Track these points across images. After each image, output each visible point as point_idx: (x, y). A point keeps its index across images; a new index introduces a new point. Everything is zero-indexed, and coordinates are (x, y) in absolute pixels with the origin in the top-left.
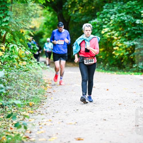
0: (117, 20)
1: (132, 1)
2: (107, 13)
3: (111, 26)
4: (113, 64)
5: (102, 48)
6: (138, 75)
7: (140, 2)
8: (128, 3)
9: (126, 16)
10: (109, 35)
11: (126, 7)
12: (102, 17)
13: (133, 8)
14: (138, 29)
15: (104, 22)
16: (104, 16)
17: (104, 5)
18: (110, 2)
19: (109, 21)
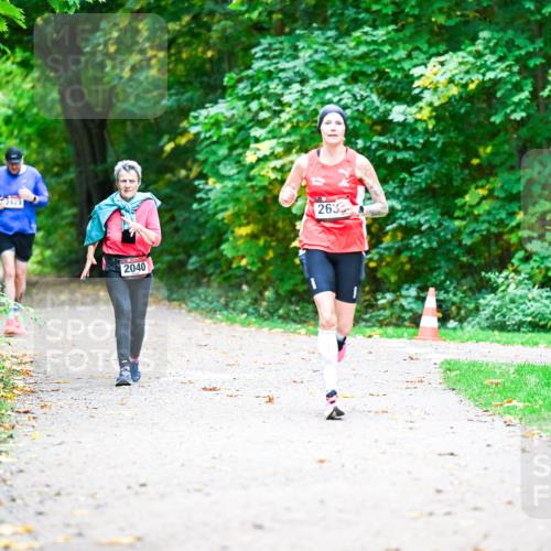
0: (309, 106)
1: (375, 27)
2: (270, 75)
3: (284, 131)
4: (293, 292)
5: (248, 224)
6: (399, 337)
7: (408, 32)
8: (357, 34)
9: (348, 90)
10: (274, 169)
11: (349, 52)
12: (246, 92)
13: (377, 57)
14: (399, 144)
15: (257, 113)
16: (255, 89)
17: (258, 44)
18: (280, 33)
19: (277, 108)
